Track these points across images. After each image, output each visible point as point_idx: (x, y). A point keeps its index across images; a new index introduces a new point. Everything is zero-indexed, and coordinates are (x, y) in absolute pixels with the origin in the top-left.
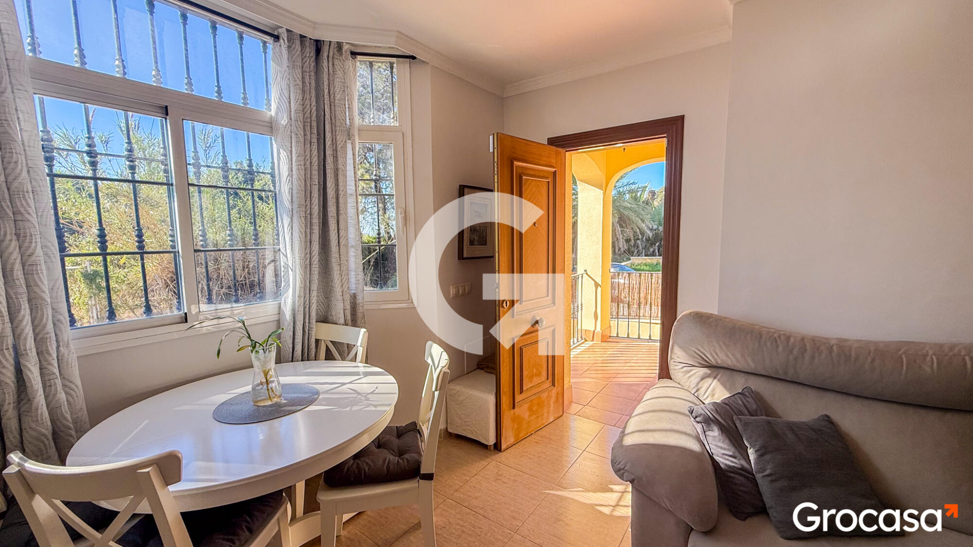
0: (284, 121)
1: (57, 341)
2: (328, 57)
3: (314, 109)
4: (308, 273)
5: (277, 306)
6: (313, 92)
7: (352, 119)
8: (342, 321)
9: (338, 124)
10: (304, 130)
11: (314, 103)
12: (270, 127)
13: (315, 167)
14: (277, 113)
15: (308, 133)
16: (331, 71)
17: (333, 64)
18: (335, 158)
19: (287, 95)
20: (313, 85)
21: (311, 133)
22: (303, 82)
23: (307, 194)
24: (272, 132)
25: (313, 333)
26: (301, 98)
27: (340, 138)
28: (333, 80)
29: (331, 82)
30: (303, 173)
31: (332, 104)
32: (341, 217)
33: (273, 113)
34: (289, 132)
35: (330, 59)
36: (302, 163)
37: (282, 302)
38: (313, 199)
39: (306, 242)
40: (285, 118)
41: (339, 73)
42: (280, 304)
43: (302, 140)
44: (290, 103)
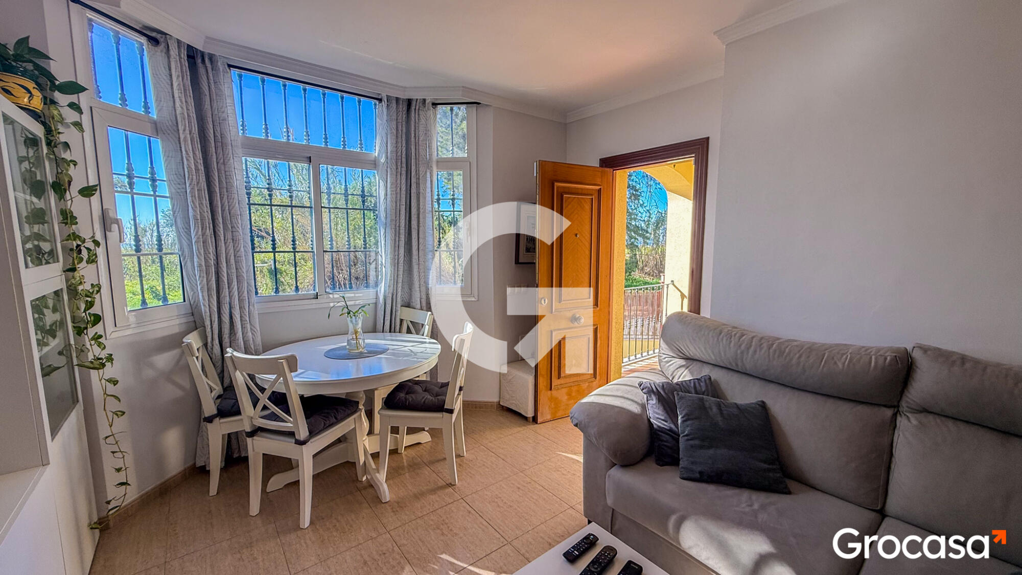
0: (383, 160)
1: (249, 302)
2: (415, 109)
3: (404, 149)
4: (396, 269)
5: (375, 292)
6: (404, 136)
7: (431, 155)
8: (418, 306)
9: (421, 159)
10: (397, 165)
11: (404, 145)
12: (374, 164)
13: (403, 192)
14: (379, 155)
15: (399, 167)
16: (417, 120)
17: (419, 115)
18: (418, 184)
19: (385, 141)
20: (404, 130)
21: (401, 167)
22: (397, 130)
23: (397, 212)
24: (375, 167)
25: (398, 314)
26: (395, 142)
27: (422, 169)
28: (418, 127)
29: (417, 128)
30: (394, 196)
31: (417, 144)
32: (421, 229)
33: (376, 154)
34: (385, 168)
35: (417, 111)
36: (394, 189)
37: (379, 290)
38: (401, 215)
39: (395, 247)
40: (384, 158)
41: (423, 121)
42: (377, 291)
43: (395, 173)
44: (387, 146)
